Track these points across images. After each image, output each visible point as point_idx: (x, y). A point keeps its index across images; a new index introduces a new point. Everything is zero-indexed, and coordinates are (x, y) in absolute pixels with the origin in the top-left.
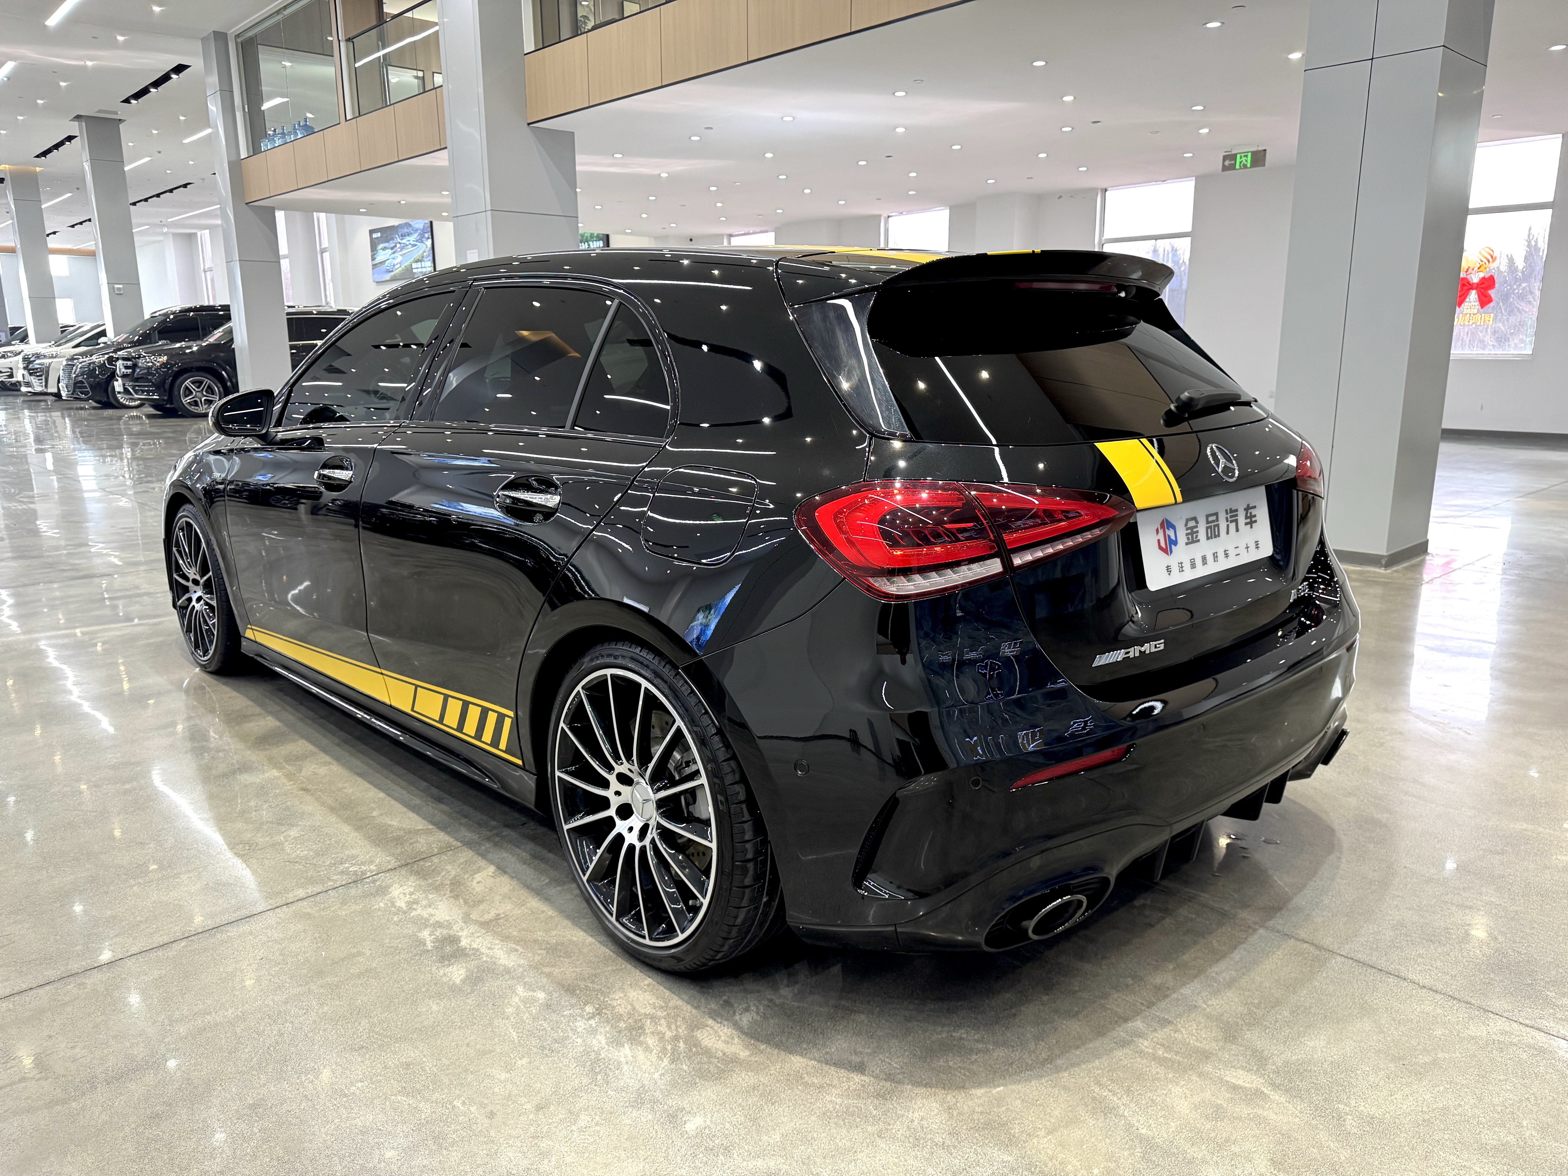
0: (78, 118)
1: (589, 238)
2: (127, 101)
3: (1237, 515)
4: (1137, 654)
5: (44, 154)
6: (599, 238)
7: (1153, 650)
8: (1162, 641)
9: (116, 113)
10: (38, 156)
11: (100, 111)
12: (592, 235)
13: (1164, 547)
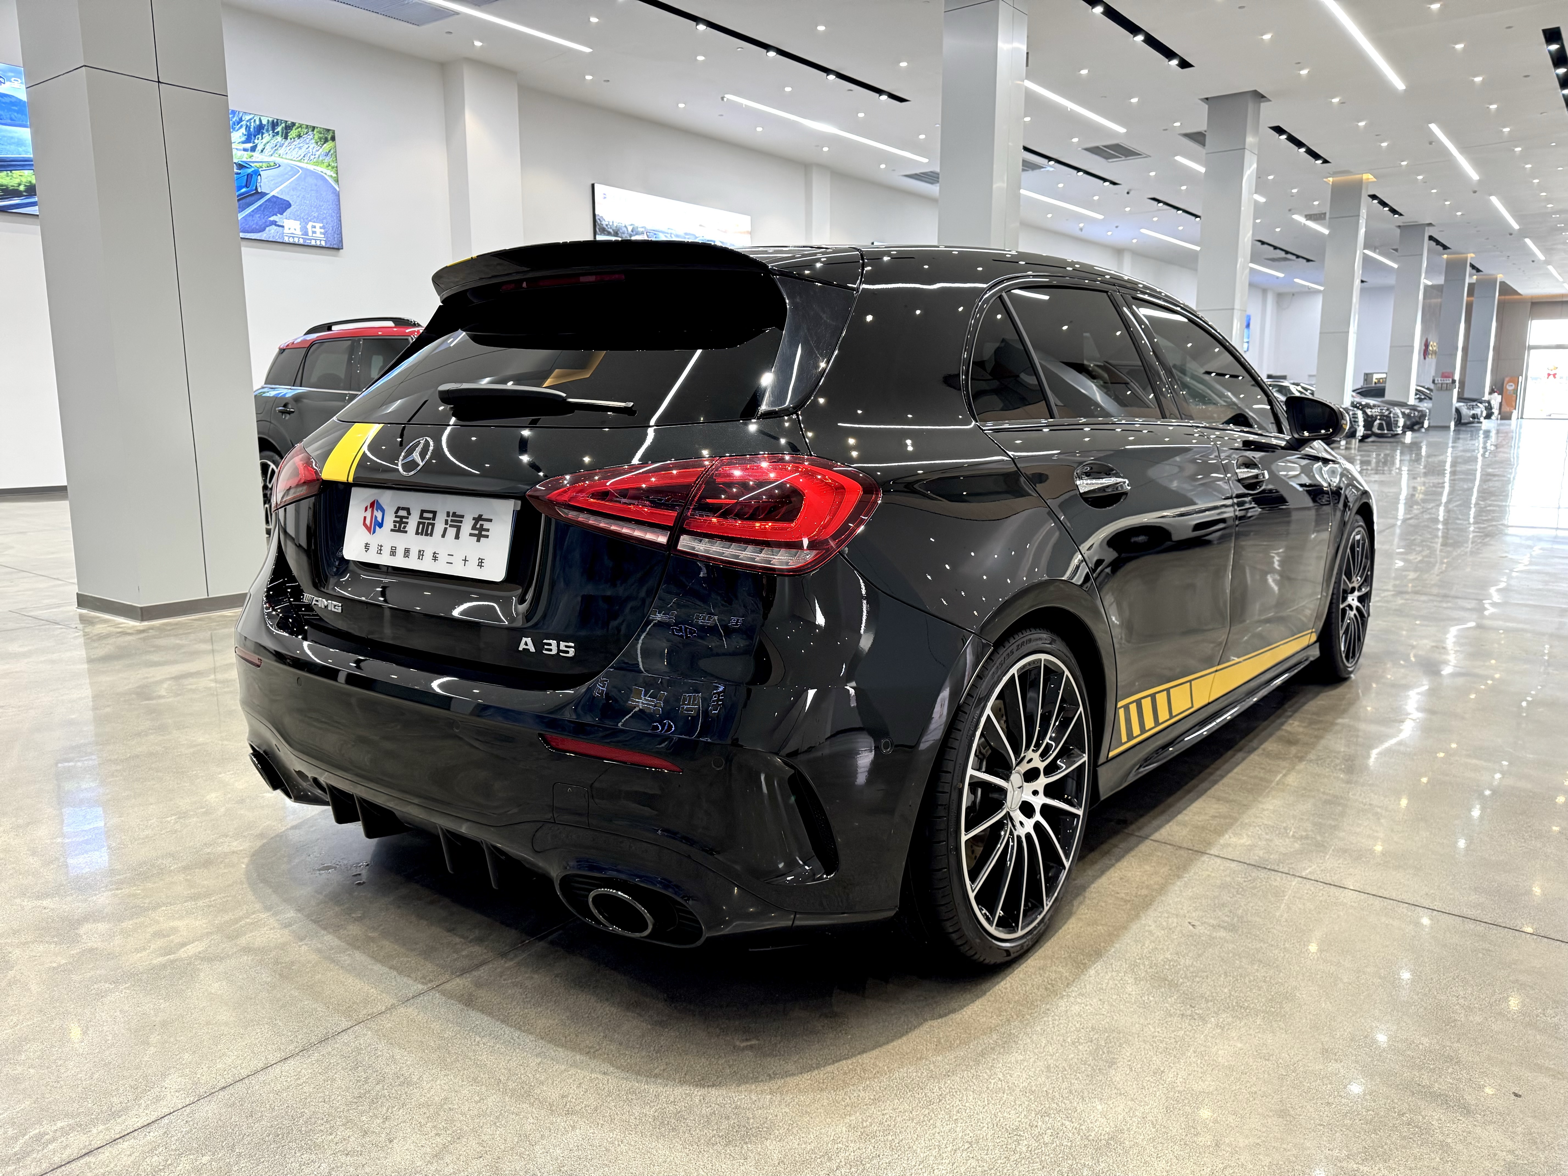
3: (462, 522)
4: (323, 606)
7: (332, 608)
8: (341, 604)
13: (369, 525)
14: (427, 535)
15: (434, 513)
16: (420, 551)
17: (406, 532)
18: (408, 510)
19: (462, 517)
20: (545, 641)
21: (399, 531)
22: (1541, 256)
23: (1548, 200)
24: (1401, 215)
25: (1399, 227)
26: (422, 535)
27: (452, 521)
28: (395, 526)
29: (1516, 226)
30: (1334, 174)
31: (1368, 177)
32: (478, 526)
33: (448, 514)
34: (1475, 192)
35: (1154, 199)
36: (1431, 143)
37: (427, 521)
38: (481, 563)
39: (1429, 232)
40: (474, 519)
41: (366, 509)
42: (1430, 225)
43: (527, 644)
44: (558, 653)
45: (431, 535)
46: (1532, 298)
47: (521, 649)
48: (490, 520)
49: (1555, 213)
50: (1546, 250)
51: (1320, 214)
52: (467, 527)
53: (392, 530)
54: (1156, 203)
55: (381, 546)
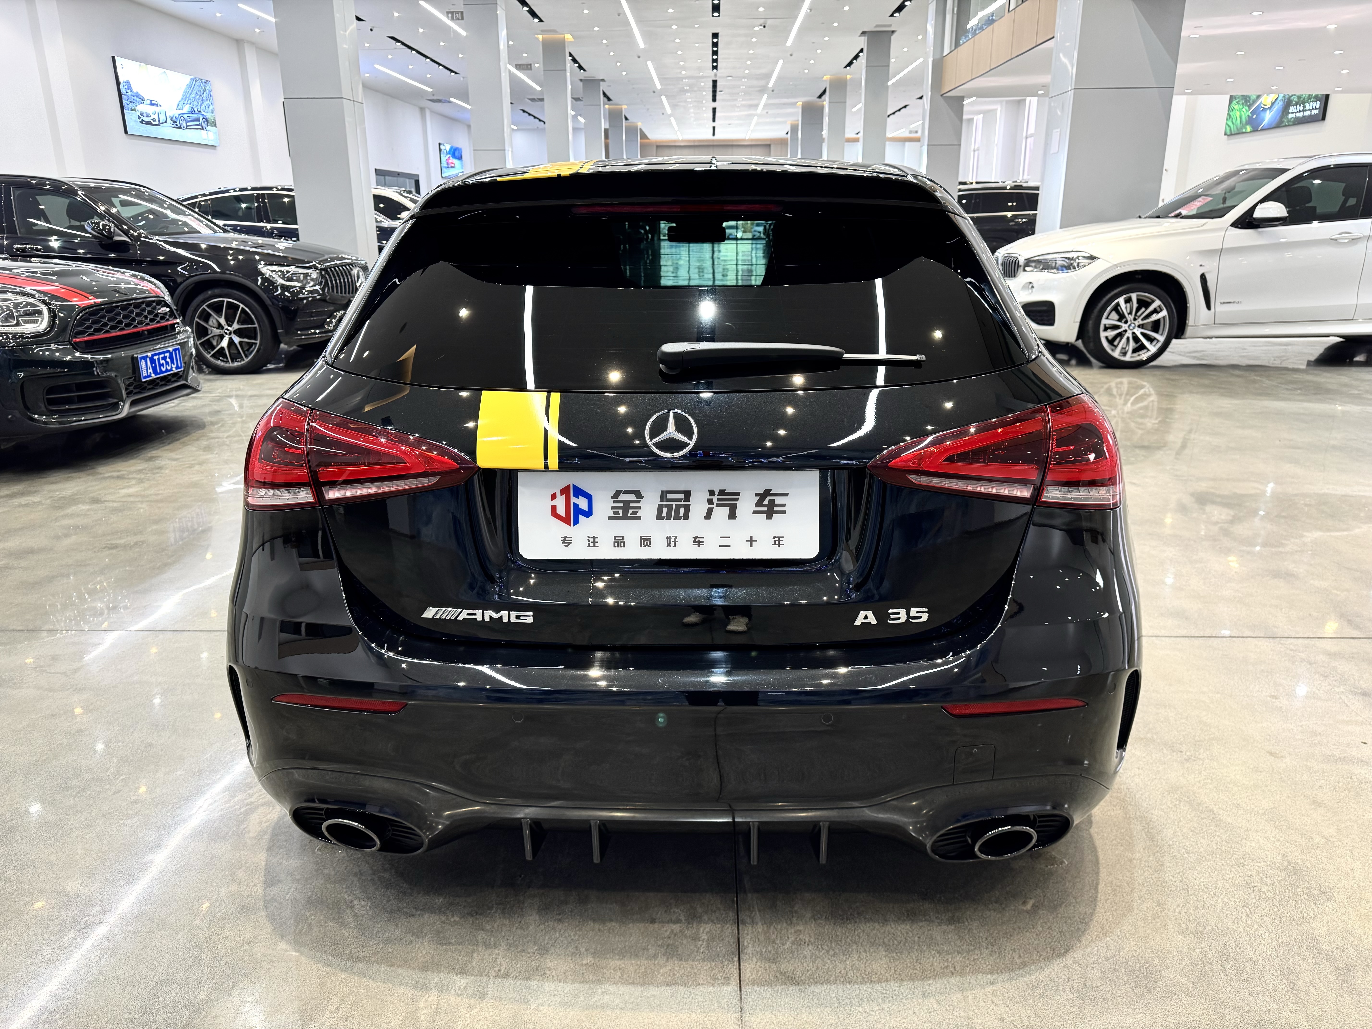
0: (864, 33)
1: (1306, 99)
2: (892, 15)
3: (737, 500)
4: (487, 619)
5: (850, 64)
6: (1317, 98)
7: (513, 620)
8: (531, 614)
9: (890, 26)
10: (846, 67)
11: (877, 26)
12: (1310, 97)
13: (564, 515)
14: (677, 517)
15: (687, 495)
16: (667, 538)
17: (639, 518)
18: (638, 494)
19: (738, 494)
20: (890, 611)
21: (625, 517)
22: (668, 110)
23: (683, 68)
24: (585, 70)
25: (581, 80)
26: (668, 518)
27: (719, 500)
28: (615, 513)
29: (659, 86)
30: (543, 32)
31: (568, 37)
32: (766, 502)
33: (712, 493)
34: (639, 57)
35: (393, 38)
36: (619, 15)
37: (674, 503)
38: (778, 541)
39: (603, 87)
40: (757, 495)
41: (554, 497)
42: (603, 80)
43: (866, 617)
44: (907, 620)
45: (686, 517)
46: (656, 142)
47: (858, 623)
48: (786, 495)
49: (685, 78)
50: (673, 106)
51: (527, 65)
52: (746, 504)
53: (610, 518)
54: (394, 42)
55: (594, 538)
